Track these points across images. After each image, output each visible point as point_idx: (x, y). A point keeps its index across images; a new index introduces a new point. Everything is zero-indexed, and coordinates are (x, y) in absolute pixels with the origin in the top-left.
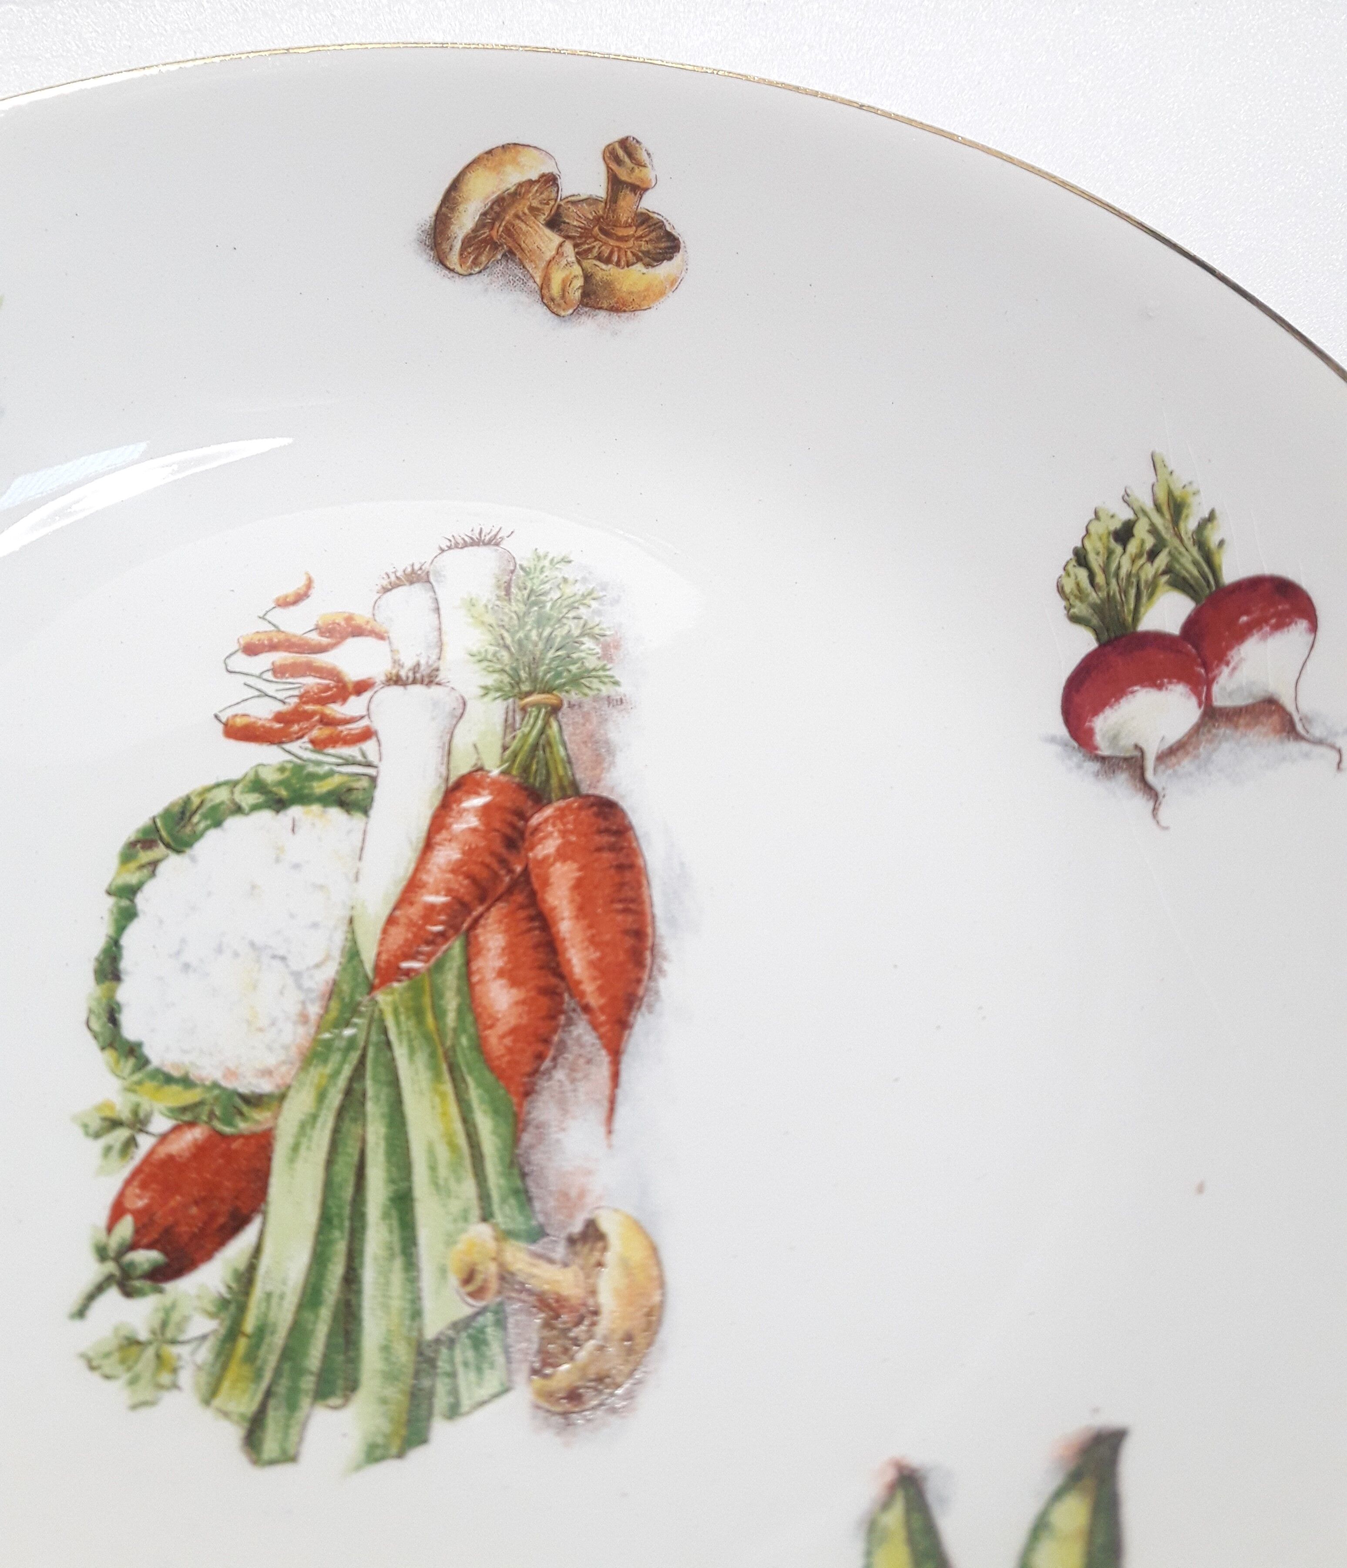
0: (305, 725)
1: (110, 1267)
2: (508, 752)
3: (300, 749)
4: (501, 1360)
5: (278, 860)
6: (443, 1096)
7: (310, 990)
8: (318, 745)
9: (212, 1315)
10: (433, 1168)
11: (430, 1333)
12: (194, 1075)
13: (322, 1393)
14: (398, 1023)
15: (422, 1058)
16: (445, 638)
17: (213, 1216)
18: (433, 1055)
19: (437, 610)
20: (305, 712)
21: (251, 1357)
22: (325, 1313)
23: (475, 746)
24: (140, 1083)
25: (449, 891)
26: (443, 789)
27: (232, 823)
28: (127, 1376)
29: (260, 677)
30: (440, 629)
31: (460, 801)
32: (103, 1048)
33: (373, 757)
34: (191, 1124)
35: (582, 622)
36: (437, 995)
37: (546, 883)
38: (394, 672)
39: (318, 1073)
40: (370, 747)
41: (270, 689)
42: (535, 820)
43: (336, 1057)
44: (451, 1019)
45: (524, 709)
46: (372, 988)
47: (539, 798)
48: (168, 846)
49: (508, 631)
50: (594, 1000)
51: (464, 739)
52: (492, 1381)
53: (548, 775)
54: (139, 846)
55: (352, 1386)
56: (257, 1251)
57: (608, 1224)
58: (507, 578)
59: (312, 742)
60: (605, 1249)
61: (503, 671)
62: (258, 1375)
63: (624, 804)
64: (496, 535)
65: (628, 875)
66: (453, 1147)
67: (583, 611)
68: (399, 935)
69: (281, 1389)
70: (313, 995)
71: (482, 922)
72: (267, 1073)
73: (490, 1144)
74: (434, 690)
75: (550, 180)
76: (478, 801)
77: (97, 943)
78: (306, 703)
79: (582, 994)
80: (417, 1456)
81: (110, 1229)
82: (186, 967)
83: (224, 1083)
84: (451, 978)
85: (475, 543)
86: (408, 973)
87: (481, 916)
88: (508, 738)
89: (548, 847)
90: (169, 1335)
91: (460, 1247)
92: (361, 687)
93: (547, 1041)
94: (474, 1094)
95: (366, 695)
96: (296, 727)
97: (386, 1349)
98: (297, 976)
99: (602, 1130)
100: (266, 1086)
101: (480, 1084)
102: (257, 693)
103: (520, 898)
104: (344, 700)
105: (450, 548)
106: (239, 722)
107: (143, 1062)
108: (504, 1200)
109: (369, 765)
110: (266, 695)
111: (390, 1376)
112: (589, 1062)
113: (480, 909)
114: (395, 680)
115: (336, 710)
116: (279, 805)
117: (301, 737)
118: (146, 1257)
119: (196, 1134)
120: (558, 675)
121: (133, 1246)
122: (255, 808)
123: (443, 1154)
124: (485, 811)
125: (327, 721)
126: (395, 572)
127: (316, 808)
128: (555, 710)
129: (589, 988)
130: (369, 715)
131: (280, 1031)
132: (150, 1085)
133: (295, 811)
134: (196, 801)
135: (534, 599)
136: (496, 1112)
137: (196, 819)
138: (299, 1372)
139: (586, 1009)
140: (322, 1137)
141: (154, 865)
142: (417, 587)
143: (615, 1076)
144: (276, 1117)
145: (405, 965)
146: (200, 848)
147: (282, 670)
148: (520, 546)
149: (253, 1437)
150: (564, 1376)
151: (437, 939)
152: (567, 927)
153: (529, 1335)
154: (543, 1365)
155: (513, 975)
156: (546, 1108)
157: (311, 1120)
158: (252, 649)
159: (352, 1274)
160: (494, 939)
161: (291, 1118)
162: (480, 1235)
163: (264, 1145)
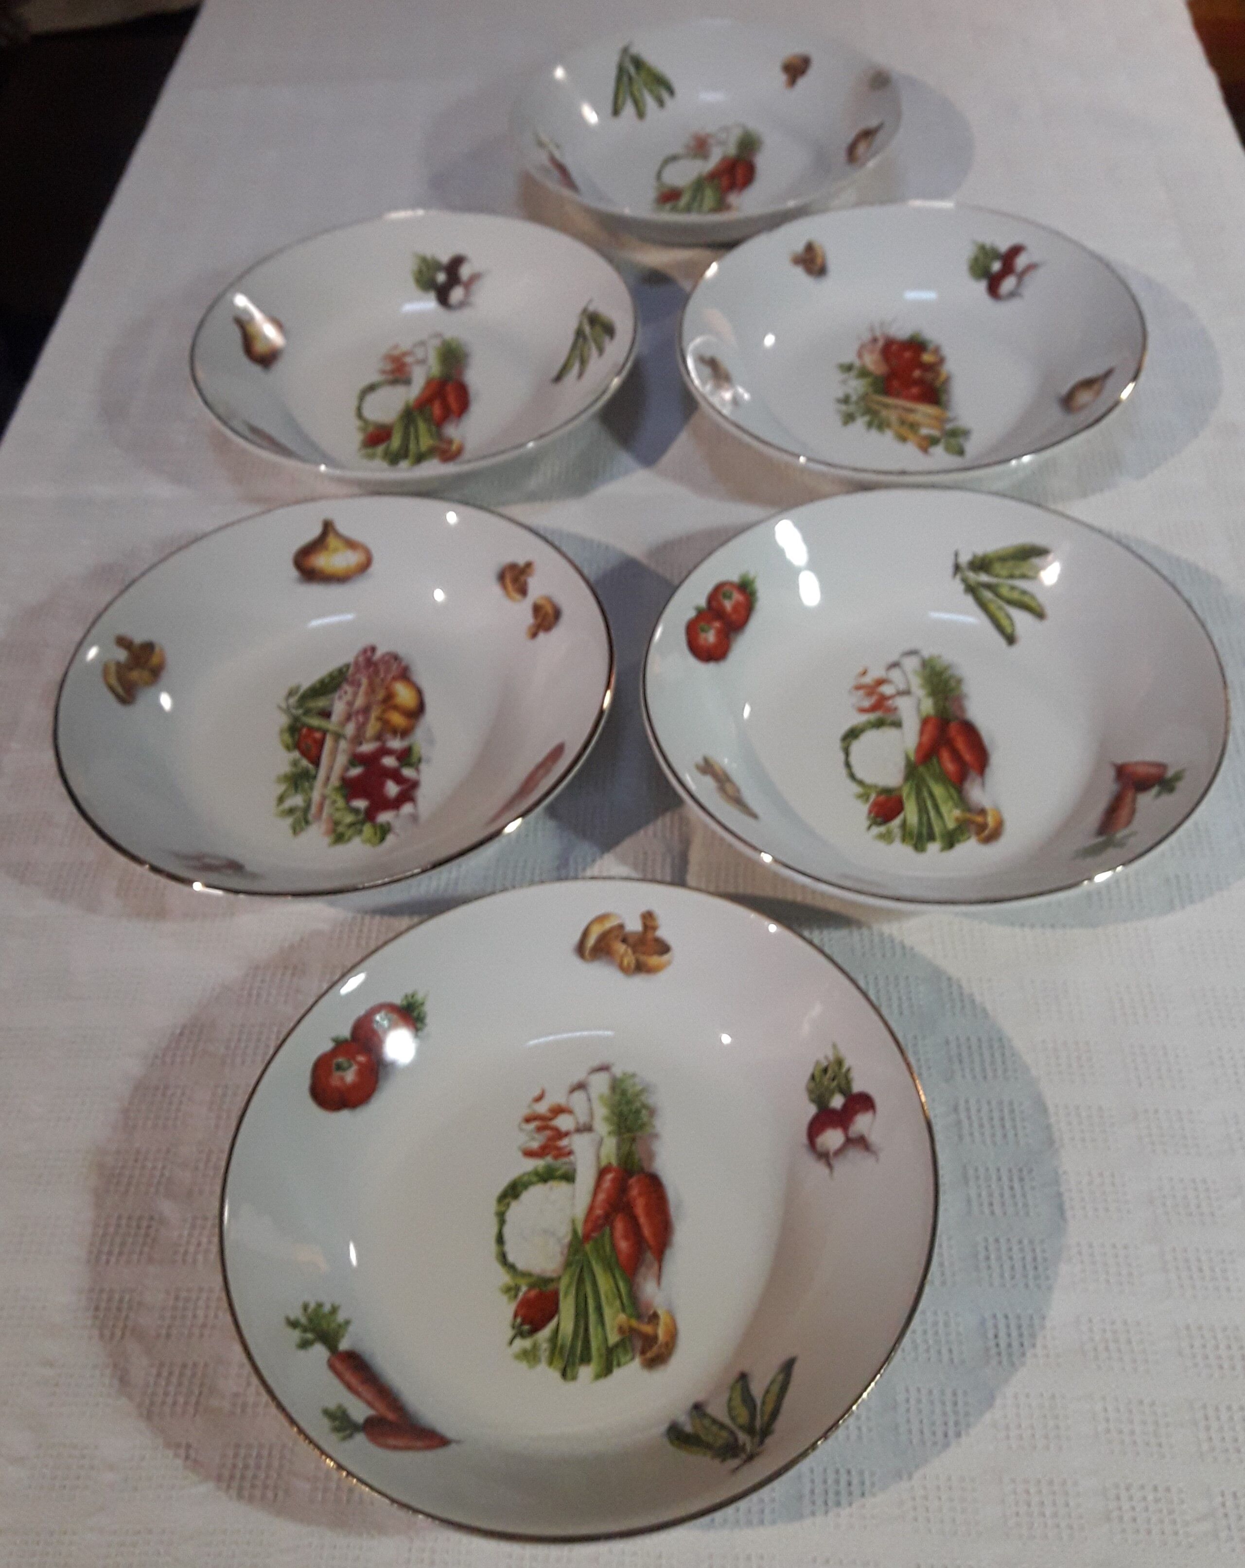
0: (549, 1150)
1: (516, 1331)
2: (618, 1158)
3: (549, 1159)
4: (631, 1351)
5: (547, 1201)
6: (608, 1277)
7: (563, 1244)
8: (556, 1157)
9: (547, 1342)
10: (607, 1298)
11: (610, 1345)
12: (531, 1273)
13: (581, 1362)
14: (592, 1254)
15: (600, 1265)
16: (593, 1111)
17: (544, 1314)
18: (603, 1264)
19: (590, 1100)
20: (548, 1145)
21: (560, 1353)
22: (580, 1341)
23: (607, 1156)
24: (515, 1276)
25: (603, 1209)
26: (598, 1172)
27: (530, 1187)
28: (526, 1360)
29: (531, 1132)
30: (591, 1109)
31: (604, 1177)
32: (502, 1266)
33: (573, 1161)
34: (533, 1288)
35: (641, 1102)
36: (603, 1244)
37: (634, 1205)
38: (577, 1127)
39: (569, 1271)
40: (572, 1157)
41: (535, 1136)
42: (630, 1182)
43: (574, 1267)
44: (608, 1252)
45: (622, 1140)
46: (582, 1243)
47: (630, 1174)
48: (512, 1198)
49: (615, 1107)
50: (652, 1245)
51: (603, 1153)
52: (629, 1357)
53: (633, 1165)
54: (502, 1197)
55: (589, 1359)
56: (558, 1325)
57: (659, 1312)
58: (613, 1084)
59: (552, 1156)
60: (659, 1320)
61: (614, 1124)
62: (563, 1358)
63: (660, 1175)
64: (607, 1066)
65: (662, 1201)
66: (612, 1292)
67: (641, 1097)
68: (589, 1225)
69: (570, 1361)
70: (564, 1246)
71: (615, 1219)
72: (553, 1271)
73: (623, 1290)
74: (591, 1133)
75: (621, 927)
76: (609, 1177)
77: (494, 1231)
78: (549, 1141)
79: (648, 1243)
80: (609, 1377)
81: (514, 1320)
82: (524, 1239)
83: (541, 1275)
84: (606, 1239)
85: (600, 1069)
86: (593, 1237)
87: (614, 1217)
88: (618, 1152)
89: (634, 1192)
90: (536, 1348)
91: (616, 1321)
92: (567, 1134)
93: (638, 1259)
94: (618, 1276)
95: (568, 1137)
96: (546, 1151)
97: (598, 1350)
98: (558, 1239)
99: (656, 1284)
100: (554, 1275)
101: (619, 1273)
102: (531, 1139)
103: (626, 1211)
104: (561, 1140)
105: (591, 1073)
106: (527, 1150)
107: (515, 1270)
108: (628, 1307)
109: (572, 1164)
110: (534, 1139)
111: (601, 1356)
112: (652, 1265)
113: (614, 1215)
114: (577, 1130)
115: (559, 1143)
116: (545, 1181)
117: (549, 1155)
118: (526, 1327)
119: (535, 1291)
120: (634, 1126)
121: (522, 1324)
122: (537, 1183)
123: (609, 1294)
124: (613, 1180)
125: (559, 1149)
126: (573, 1085)
127: (557, 1181)
128: (633, 1140)
129: (650, 1241)
130: (570, 1145)
131: (555, 1257)
132: (519, 1277)
133: (552, 1184)
134: (518, 1181)
135: (624, 1093)
136: (624, 1281)
137: (519, 1187)
138: (574, 1356)
139: (650, 1247)
140: (573, 1291)
141: (508, 1204)
142: (581, 1090)
143: (660, 1269)
144: (558, 1285)
145: (592, 1235)
146: (522, 1197)
147: (539, 1129)
148: (617, 1071)
149: (564, 1375)
150: (649, 1355)
151: (602, 1226)
152: (642, 1220)
153: (639, 1344)
154: (643, 1352)
155: (626, 1237)
156: (639, 1279)
157: (569, 1286)
158: (528, 1120)
159: (586, 1330)
160: (619, 1226)
161: (563, 1285)
162: (622, 1317)
163: (556, 1294)
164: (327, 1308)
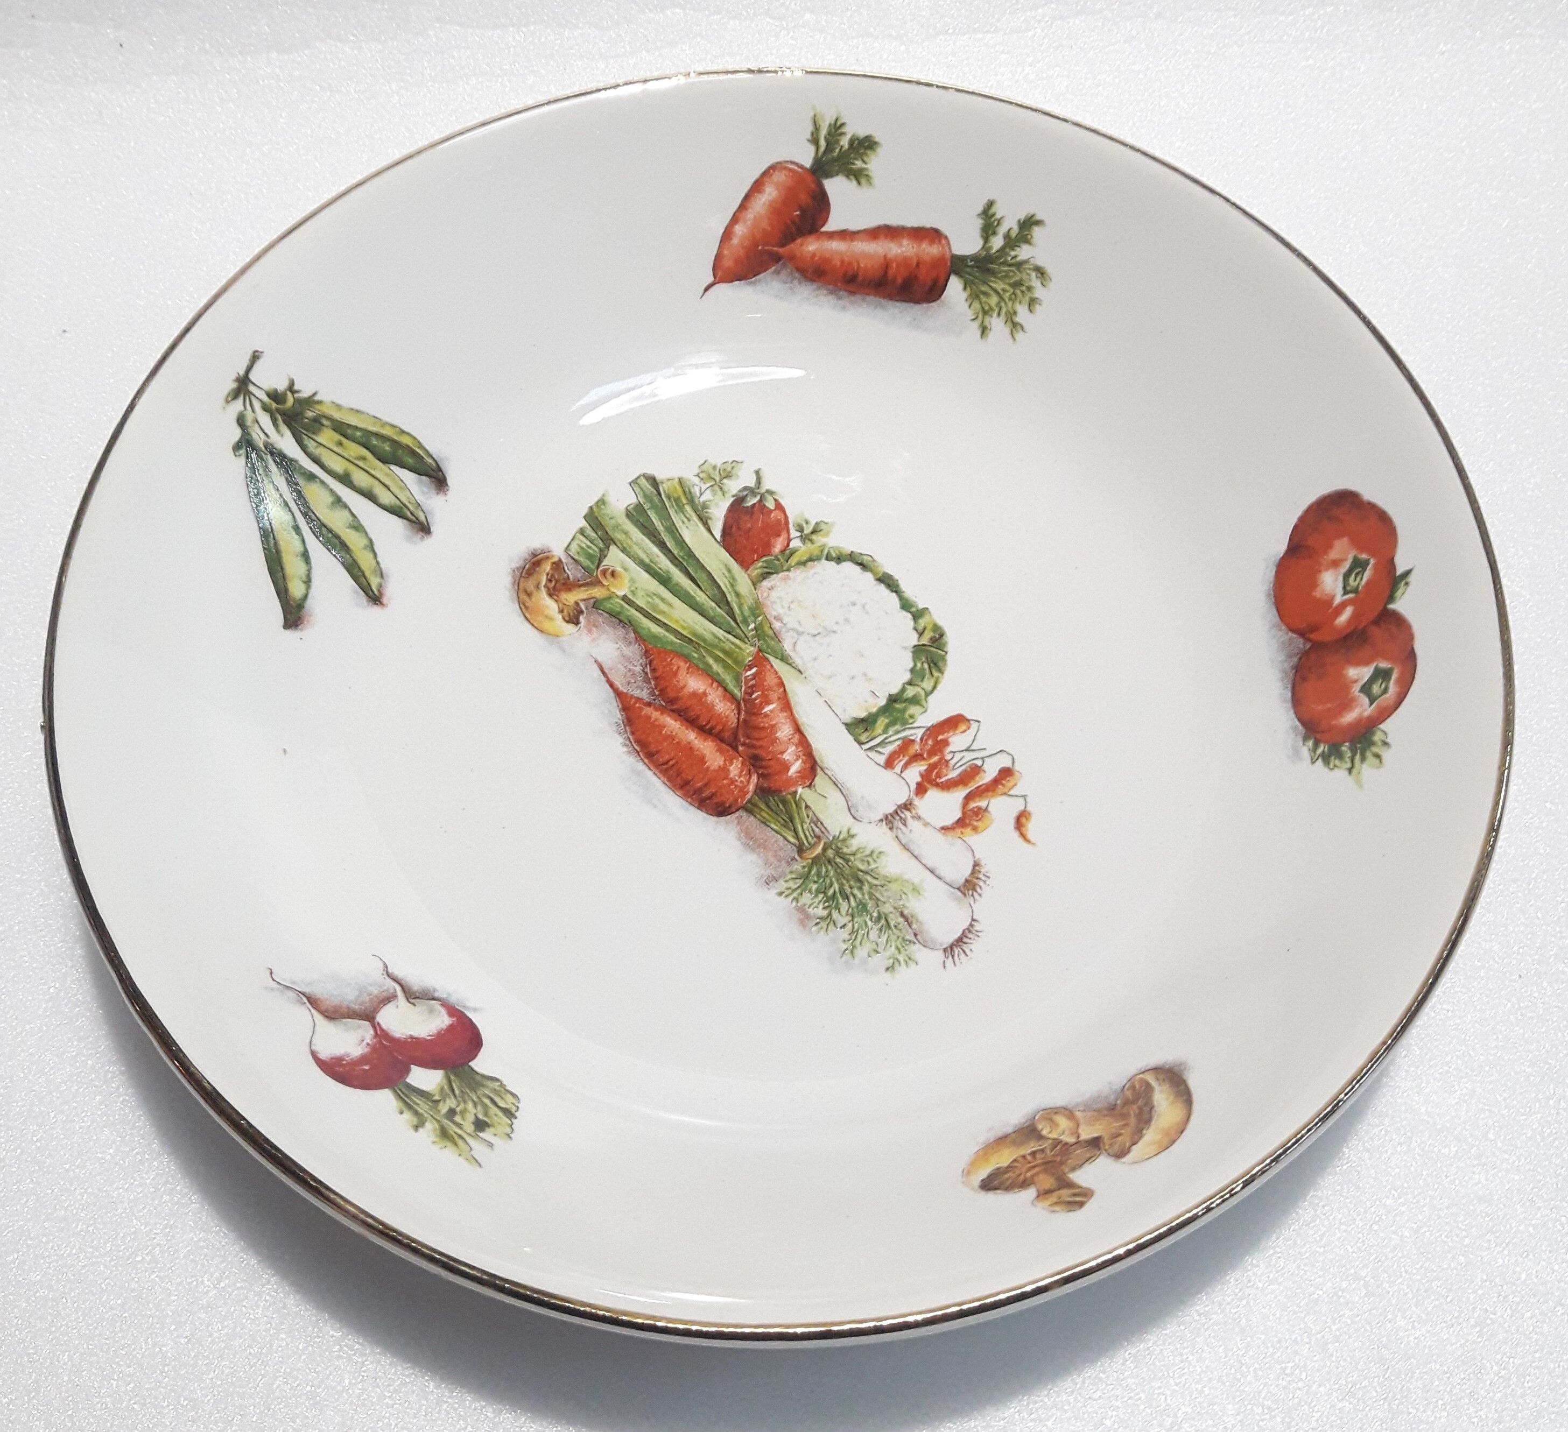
0: (928, 747)
1: (763, 490)
2: (803, 806)
3: (915, 733)
4: (576, 557)
5: (865, 675)
6: (684, 628)
7: (788, 631)
8: (908, 742)
9: (704, 502)
10: (663, 600)
11: (613, 548)
12: (802, 568)
13: (639, 507)
14: (733, 643)
15: (708, 636)
16: (907, 854)
17: (739, 528)
18: (704, 641)
19: (932, 872)
20: (935, 754)
21: (677, 500)
22: (661, 528)
23: (825, 797)
24: (822, 551)
25: (766, 715)
26: (819, 762)
27: (907, 676)
28: (719, 466)
29: (983, 759)
30: (916, 857)
31: (803, 762)
32: (852, 552)
33: (872, 754)
34: (782, 552)
35: (839, 926)
36: (726, 666)
37: (720, 750)
38: (914, 812)
39: (749, 602)
40: (882, 759)
41: (969, 756)
42: (754, 778)
43: (747, 613)
44: (711, 661)
45: (819, 838)
46: (760, 650)
47: (764, 792)
48: (923, 645)
49: (876, 886)
50: (648, 711)
51: (834, 796)
52: (574, 548)
53: (769, 807)
54: (937, 636)
55: (629, 515)
56: (709, 531)
57: (571, 628)
58: (914, 926)
59: (913, 741)
60: (564, 619)
61: (854, 854)
62: (669, 498)
63: (714, 819)
64: (953, 957)
65: (679, 781)
66: (663, 613)
67: (844, 934)
68: (770, 680)
69: (656, 499)
70: (784, 630)
71: (736, 712)
72: (772, 588)
73: (646, 623)
74: (881, 816)
76: (795, 768)
77: (905, 586)
78: (940, 760)
79: (656, 709)
80: (585, 511)
81: (776, 500)
82: (854, 604)
83: (786, 573)
84: (728, 679)
85: (960, 941)
86: (750, 668)
87: (739, 714)
88: (811, 814)
89: (735, 769)
90: (716, 488)
91: (626, 581)
92: (921, 790)
93: (656, 678)
94: (671, 637)
95: (913, 787)
96: (930, 742)
97: (626, 533)
98: (800, 634)
99: (600, 659)
100: (766, 584)
101: (672, 643)
102: (973, 748)
103: (726, 735)
104: (922, 775)
105: (971, 925)
106: (963, 727)
107: (829, 558)
108: (622, 607)
109: (869, 749)
110: (967, 750)
111: (617, 527)
112: (629, 683)
113: (742, 717)
114: (907, 806)
115: (921, 767)
116: (893, 699)
117: (921, 739)
118: (751, 501)
119: (777, 549)
120: (818, 874)
121: (760, 501)
122: (903, 690)
123: (663, 607)
124: (786, 767)
125: (917, 757)
126: (985, 882)
127: (874, 710)
128: (801, 850)
129: (655, 715)
130: (900, 776)
131: (783, 607)
132: (816, 552)
133: (883, 702)
134: (936, 674)
135: (883, 921)
136: (656, 637)
137: (926, 666)
138: (654, 507)
139: (649, 704)
140: (721, 580)
141: (921, 634)
142: (961, 881)
143: (611, 685)
144: (749, 575)
145: (754, 670)
146: (909, 656)
147: (975, 771)
148: (929, 959)
149: (653, 481)
150: (547, 567)
151: (751, 690)
152: (691, 736)
153: (572, 572)
154: (558, 565)
155: (699, 697)
156: (634, 651)
157: (733, 583)
158: (1006, 773)
159: (662, 545)
160: (722, 707)
161: (743, 579)
162: (622, 590)
163: (745, 564)
164: (1022, 314)
